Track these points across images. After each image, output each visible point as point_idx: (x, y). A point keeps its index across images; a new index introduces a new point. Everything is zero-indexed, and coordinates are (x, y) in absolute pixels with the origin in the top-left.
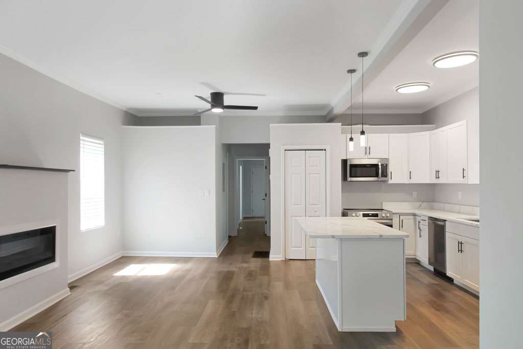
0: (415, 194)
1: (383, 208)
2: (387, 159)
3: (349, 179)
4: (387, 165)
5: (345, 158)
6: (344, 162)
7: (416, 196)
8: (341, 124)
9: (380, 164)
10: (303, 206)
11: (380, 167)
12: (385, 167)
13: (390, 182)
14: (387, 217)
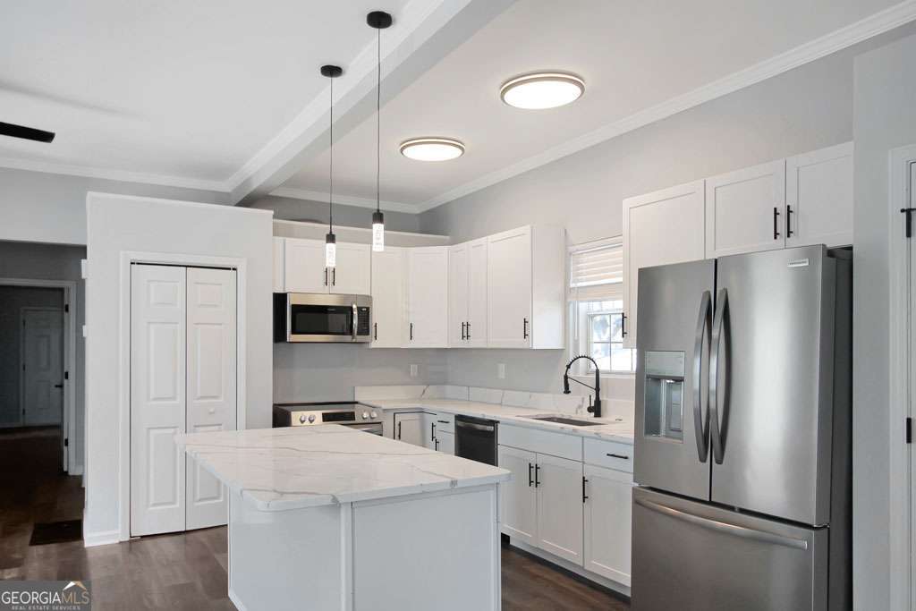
0: (414, 369)
1: (356, 400)
2: (369, 298)
3: (291, 337)
4: (368, 309)
5: (281, 291)
6: (280, 300)
7: (416, 374)
8: (272, 212)
9: (354, 306)
10: (180, 401)
11: (355, 313)
12: (365, 314)
13: (374, 344)
14: (372, 418)
